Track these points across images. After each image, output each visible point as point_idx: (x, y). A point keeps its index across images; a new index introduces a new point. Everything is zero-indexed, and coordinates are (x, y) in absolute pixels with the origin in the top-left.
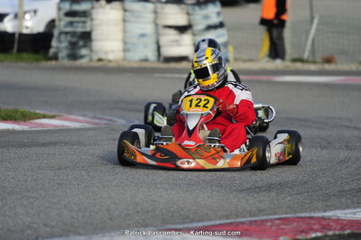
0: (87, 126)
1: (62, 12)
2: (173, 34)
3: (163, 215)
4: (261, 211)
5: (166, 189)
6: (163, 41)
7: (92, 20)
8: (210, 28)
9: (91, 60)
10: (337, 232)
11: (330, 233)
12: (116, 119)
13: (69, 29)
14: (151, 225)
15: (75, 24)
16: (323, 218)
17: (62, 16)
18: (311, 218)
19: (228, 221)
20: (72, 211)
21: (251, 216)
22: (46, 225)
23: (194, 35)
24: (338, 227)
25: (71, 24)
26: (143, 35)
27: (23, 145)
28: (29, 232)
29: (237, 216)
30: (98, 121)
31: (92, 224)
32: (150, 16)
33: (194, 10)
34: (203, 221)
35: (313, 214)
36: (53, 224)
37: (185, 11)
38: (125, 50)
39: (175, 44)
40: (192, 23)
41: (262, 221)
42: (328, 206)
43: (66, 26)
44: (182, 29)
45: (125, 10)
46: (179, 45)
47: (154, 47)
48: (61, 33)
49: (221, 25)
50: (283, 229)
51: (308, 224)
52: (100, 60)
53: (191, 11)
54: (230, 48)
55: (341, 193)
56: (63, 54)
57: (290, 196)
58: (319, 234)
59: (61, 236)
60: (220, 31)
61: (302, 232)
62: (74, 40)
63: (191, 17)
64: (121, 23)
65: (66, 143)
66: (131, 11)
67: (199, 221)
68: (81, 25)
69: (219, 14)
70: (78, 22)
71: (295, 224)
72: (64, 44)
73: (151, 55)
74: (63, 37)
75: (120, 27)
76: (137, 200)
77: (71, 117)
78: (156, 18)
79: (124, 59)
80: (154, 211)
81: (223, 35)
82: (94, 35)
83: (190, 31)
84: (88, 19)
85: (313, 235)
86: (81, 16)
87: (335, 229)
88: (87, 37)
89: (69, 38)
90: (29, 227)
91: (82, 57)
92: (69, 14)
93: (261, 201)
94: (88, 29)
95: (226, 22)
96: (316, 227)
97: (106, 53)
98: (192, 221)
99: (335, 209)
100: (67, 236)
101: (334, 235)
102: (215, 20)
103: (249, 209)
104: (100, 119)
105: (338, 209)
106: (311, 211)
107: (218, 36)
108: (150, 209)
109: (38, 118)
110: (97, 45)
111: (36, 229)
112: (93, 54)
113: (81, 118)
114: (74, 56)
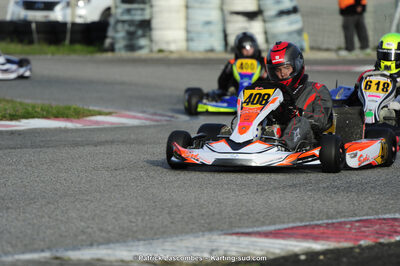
0: (148, 123)
2: (241, 21)
3: (230, 217)
4: (339, 213)
5: (234, 191)
6: (231, 29)
7: (151, 6)
8: (282, 13)
9: (151, 51)
12: (179, 116)
13: (126, 17)
14: (217, 229)
15: (133, 12)
17: (119, 3)
18: (395, 219)
19: (303, 224)
20: (130, 214)
21: (328, 218)
22: (101, 230)
23: (264, 21)
25: (128, 11)
26: (208, 23)
27: (76, 144)
28: (84, 237)
29: (313, 219)
30: (158, 118)
31: (152, 228)
34: (274, 224)
36: (110, 228)
38: (188, 40)
40: (262, 8)
41: (340, 223)
43: (123, 14)
44: (251, 16)
47: (220, 35)
48: (118, 22)
49: (295, 10)
50: (364, 232)
51: (392, 226)
52: (161, 51)
54: (305, 36)
56: (120, 44)
57: (372, 196)
59: (118, 241)
60: (293, 17)
62: (132, 29)
63: (262, 2)
64: (183, 9)
65: (123, 142)
67: (270, 224)
68: (139, 12)
70: (136, 9)
71: (377, 226)
72: (122, 34)
73: (218, 45)
74: (120, 26)
75: (182, 14)
76: (202, 201)
78: (222, 4)
79: (188, 49)
80: (220, 213)
81: (297, 22)
82: (155, 24)
83: (260, 18)
84: (147, 6)
85: (398, 238)
86: (139, 3)
88: (146, 25)
89: (127, 27)
90: (83, 232)
91: (141, 48)
93: (339, 202)
94: (147, 17)
95: (301, 8)
97: (168, 43)
98: (263, 224)
100: (125, 242)
102: (287, 5)
103: (326, 210)
106: (395, 212)
107: (291, 23)
108: (216, 211)
109: (92, 115)
110: (157, 34)
111: (90, 234)
112: (154, 45)
113: (140, 115)
114: (132, 47)
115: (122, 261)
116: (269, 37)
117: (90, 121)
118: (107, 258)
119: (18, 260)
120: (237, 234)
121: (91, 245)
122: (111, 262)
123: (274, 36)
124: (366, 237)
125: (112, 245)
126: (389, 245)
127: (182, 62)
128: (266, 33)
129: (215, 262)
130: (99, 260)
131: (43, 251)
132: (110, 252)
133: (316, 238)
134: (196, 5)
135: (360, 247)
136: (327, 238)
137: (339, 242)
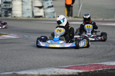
0: (18, 37)
1: (3, 2)
2: (37, 9)
3: (54, 64)
4: (82, 63)
5: (52, 56)
6: (34, 11)
7: (12, 4)
8: (49, 7)
9: (12, 17)
10: (107, 69)
11: (105, 69)
12: (25, 35)
13: (5, 7)
14: (52, 67)
15: (7, 6)
16: (101, 65)
17: (3, 3)
18: (98, 65)
19: (74, 65)
20: (28, 62)
21: (80, 64)
22: (22, 66)
23: (44, 9)
24: (107, 67)
25: (5, 6)
26: (28, 9)
27: (3, 43)
28: (18, 68)
29: (76, 64)
30: (20, 36)
31: (35, 66)
32: (30, 4)
33: (44, 1)
34: (66, 65)
35: (97, 64)
36: (24, 66)
37: (41, 2)
38: (23, 14)
39: (38, 12)
40: (44, 5)
41: (84, 65)
42: (101, 61)
43: (4, 6)
44: (40, 8)
45: (22, 2)
46: (39, 12)
47: (32, 13)
48: (2, 8)
49: (52, 6)
50: (91, 68)
51: (98, 66)
52: (15, 17)
53: (43, 2)
54: (55, 13)
55: (103, 57)
56: (3, 15)
57: (89, 58)
58: (102, 69)
60: (52, 8)
61: (97, 68)
62: (6, 11)
63: (43, 4)
64: (21, 5)
65: (15, 43)
66: (24, 2)
67: (65, 65)
68: (8, 6)
69: (52, 3)
70: (8, 5)
71: (94, 66)
72: (3, 12)
73: (31, 15)
74: (3, 10)
75: (21, 7)
76: (45, 59)
77: (11, 35)
78: (32, 4)
79: (22, 17)
80: (51, 62)
81: (53, 9)
82: (13, 9)
83: (43, 8)
84: (11, 4)
85: (100, 69)
86: (9, 3)
87: (106, 68)
88: (10, 10)
89: (5, 10)
91: (9, 16)
92: (5, 3)
93: (81, 60)
94: (11, 7)
95: (54, 5)
96: (100, 67)
97: (17, 15)
98: (64, 65)
99: (103, 62)
100: (30, 70)
101: (106, 69)
102: (50, 5)
103: (78, 62)
104: (20, 35)
105: (104, 62)
106: (96, 63)
107: (51, 10)
108: (50, 62)
109: (2, 35)
110: (13, 12)
111: (20, 68)
112: (12, 15)
113: (15, 35)
114: (6, 16)
115: (32, 75)
116: (45, 13)
117: (2, 37)
118: (28, 74)
119: (4, 74)
120: (59, 68)
121: (22, 70)
122: (29, 75)
123: (47, 13)
124: (92, 69)
125: (27, 71)
126: (98, 71)
127: (21, 20)
128: (44, 12)
129: (56, 75)
130: (26, 74)
131: (10, 72)
132: (28, 72)
133: (80, 69)
134: (25, 4)
135: (91, 71)
136: (82, 69)
137: (86, 70)
